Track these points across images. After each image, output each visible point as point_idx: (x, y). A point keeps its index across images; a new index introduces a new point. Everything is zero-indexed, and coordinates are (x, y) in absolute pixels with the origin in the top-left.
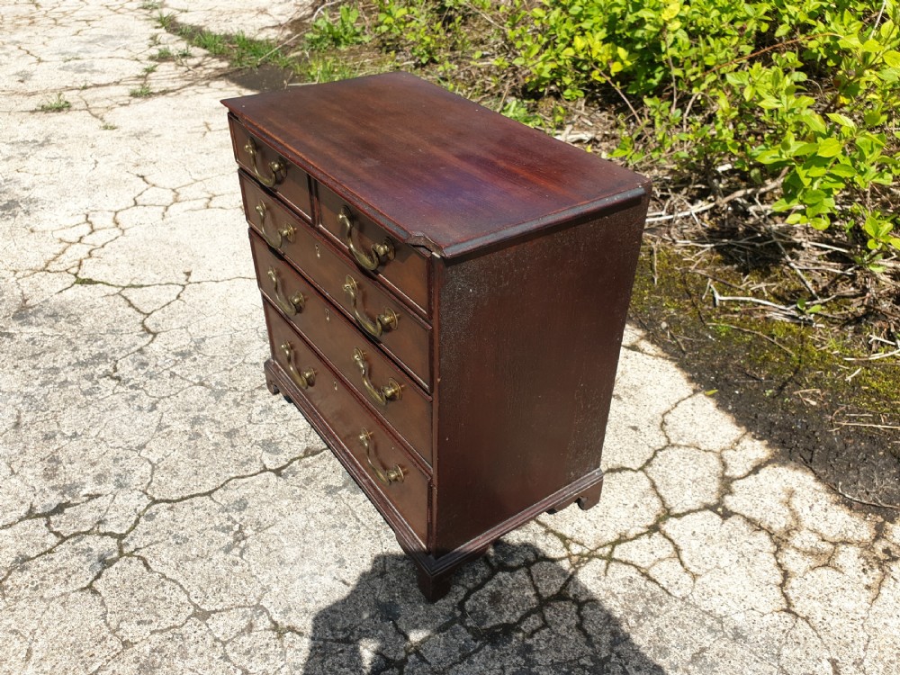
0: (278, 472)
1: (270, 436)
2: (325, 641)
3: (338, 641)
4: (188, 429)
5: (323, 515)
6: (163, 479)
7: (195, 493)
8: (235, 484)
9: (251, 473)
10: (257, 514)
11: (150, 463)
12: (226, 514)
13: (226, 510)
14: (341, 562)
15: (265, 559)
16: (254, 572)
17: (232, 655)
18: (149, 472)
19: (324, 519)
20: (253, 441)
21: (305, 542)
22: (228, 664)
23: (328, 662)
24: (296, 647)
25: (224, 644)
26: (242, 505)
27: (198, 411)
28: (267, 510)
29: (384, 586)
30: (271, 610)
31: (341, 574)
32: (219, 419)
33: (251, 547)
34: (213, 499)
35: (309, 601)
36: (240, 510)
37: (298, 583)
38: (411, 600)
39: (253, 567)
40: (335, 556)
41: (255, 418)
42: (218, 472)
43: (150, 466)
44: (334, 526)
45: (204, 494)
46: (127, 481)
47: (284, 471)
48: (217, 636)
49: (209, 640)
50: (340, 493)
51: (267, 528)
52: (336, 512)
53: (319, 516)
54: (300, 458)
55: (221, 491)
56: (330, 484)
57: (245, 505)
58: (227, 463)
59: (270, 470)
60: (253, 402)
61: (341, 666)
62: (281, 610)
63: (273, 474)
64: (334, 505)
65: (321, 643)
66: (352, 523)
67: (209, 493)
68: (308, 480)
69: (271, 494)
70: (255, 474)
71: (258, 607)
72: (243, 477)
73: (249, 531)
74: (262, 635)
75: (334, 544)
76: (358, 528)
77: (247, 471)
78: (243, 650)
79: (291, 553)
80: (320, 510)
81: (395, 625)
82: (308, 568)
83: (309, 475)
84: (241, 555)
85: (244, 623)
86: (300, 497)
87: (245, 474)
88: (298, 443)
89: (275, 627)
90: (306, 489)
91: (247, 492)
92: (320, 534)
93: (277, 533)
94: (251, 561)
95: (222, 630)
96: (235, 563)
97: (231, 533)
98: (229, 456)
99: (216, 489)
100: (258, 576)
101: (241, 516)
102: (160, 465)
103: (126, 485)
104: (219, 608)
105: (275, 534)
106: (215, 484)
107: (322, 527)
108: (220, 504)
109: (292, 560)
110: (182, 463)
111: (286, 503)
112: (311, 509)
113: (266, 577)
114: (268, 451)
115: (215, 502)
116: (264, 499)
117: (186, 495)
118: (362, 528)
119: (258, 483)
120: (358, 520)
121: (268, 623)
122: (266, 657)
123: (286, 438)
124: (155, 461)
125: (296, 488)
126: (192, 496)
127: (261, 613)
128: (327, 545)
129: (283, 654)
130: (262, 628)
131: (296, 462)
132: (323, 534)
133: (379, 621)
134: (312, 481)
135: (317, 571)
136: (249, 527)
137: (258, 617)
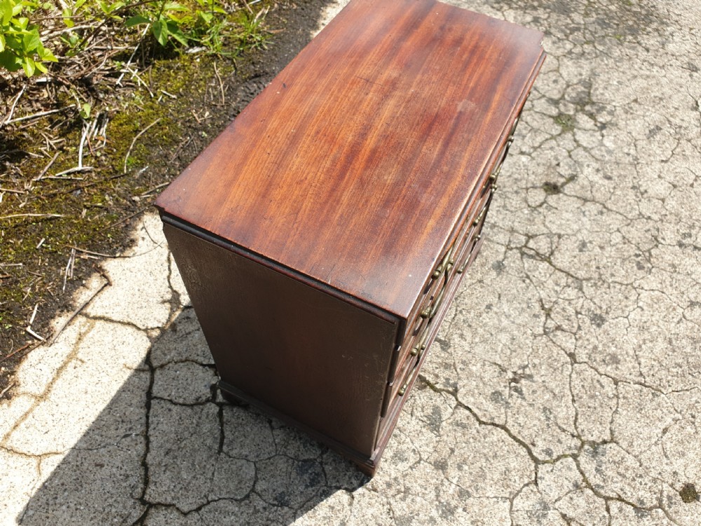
0: (455, 393)
1: (424, 430)
2: (536, 287)
3: (531, 281)
4: (460, 510)
5: (467, 338)
6: (517, 478)
7: (510, 439)
8: (485, 415)
9: (467, 412)
10: (495, 380)
11: (512, 505)
12: (509, 401)
13: (507, 403)
14: (489, 307)
15: (519, 350)
16: (531, 350)
17: (576, 325)
18: (519, 497)
19: (468, 334)
20: (438, 439)
21: (492, 335)
22: (581, 324)
23: (543, 279)
24: (548, 299)
25: (575, 334)
26: (496, 396)
27: (435, 522)
28: (487, 377)
29: (486, 276)
30: (542, 324)
31: (496, 302)
32: (433, 492)
33: (518, 364)
34: (506, 421)
35: (522, 308)
36: (501, 394)
37: (518, 321)
38: (484, 261)
39: (528, 353)
40: (487, 313)
41: (412, 459)
42: (483, 439)
43: (515, 502)
44: (470, 326)
45: (507, 430)
46: (538, 506)
47: (451, 389)
48: (574, 341)
49: (579, 343)
50: (443, 339)
51: (500, 366)
52: (459, 332)
53: (469, 339)
54: (432, 387)
55: (497, 421)
56: (440, 349)
57: (493, 394)
58: (471, 440)
59: (457, 400)
60: (396, 479)
61: (540, 273)
62: (538, 320)
63: (458, 395)
64: (455, 336)
65: (538, 288)
66: (460, 316)
67: (503, 427)
68: (447, 366)
69: (474, 383)
70: (467, 408)
71: (545, 333)
72: (475, 415)
73: (510, 375)
74: (557, 319)
75: (481, 318)
76: (461, 312)
77: (468, 417)
78: (570, 323)
79: (504, 338)
80: (464, 342)
81: (503, 260)
82: (505, 322)
83: (442, 369)
84: (527, 366)
85: (559, 333)
86: (463, 362)
87: (471, 416)
88: (418, 402)
89: (548, 315)
90: (454, 363)
91: (484, 401)
92: (481, 331)
93: (498, 356)
94: (526, 357)
95: (570, 341)
96: (534, 366)
97: (519, 385)
98: (464, 445)
99: (497, 426)
100: (530, 345)
101: (503, 389)
102: (507, 496)
103: (540, 504)
104: (563, 352)
105: (500, 357)
106: (494, 431)
107: (475, 334)
108: (506, 412)
109: (508, 334)
110: (494, 477)
111: (474, 369)
112: (467, 349)
113: (528, 341)
114: (440, 418)
115: (507, 417)
116: (481, 385)
117: (516, 444)
118: (459, 309)
119: (472, 400)
120: (456, 315)
121: (549, 321)
122: (564, 310)
123: (418, 414)
124: (508, 503)
125: (458, 370)
126: (514, 438)
127: (547, 328)
128: (484, 321)
129: (556, 302)
130: (553, 322)
131: (437, 386)
132: (479, 329)
133: (507, 268)
134: (446, 364)
135: (503, 316)
136: (507, 377)
137: (550, 329)
